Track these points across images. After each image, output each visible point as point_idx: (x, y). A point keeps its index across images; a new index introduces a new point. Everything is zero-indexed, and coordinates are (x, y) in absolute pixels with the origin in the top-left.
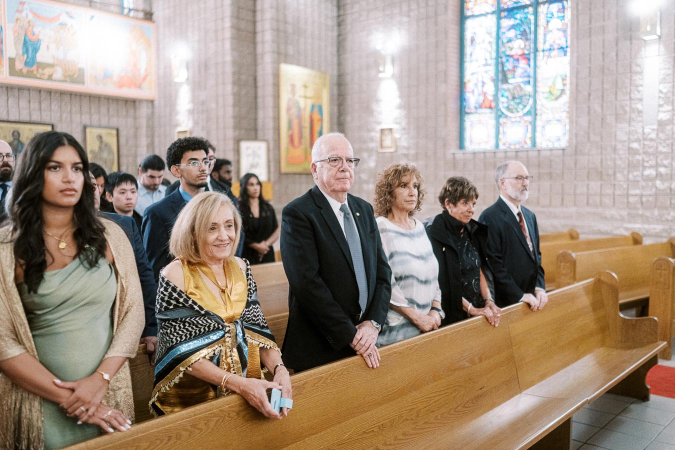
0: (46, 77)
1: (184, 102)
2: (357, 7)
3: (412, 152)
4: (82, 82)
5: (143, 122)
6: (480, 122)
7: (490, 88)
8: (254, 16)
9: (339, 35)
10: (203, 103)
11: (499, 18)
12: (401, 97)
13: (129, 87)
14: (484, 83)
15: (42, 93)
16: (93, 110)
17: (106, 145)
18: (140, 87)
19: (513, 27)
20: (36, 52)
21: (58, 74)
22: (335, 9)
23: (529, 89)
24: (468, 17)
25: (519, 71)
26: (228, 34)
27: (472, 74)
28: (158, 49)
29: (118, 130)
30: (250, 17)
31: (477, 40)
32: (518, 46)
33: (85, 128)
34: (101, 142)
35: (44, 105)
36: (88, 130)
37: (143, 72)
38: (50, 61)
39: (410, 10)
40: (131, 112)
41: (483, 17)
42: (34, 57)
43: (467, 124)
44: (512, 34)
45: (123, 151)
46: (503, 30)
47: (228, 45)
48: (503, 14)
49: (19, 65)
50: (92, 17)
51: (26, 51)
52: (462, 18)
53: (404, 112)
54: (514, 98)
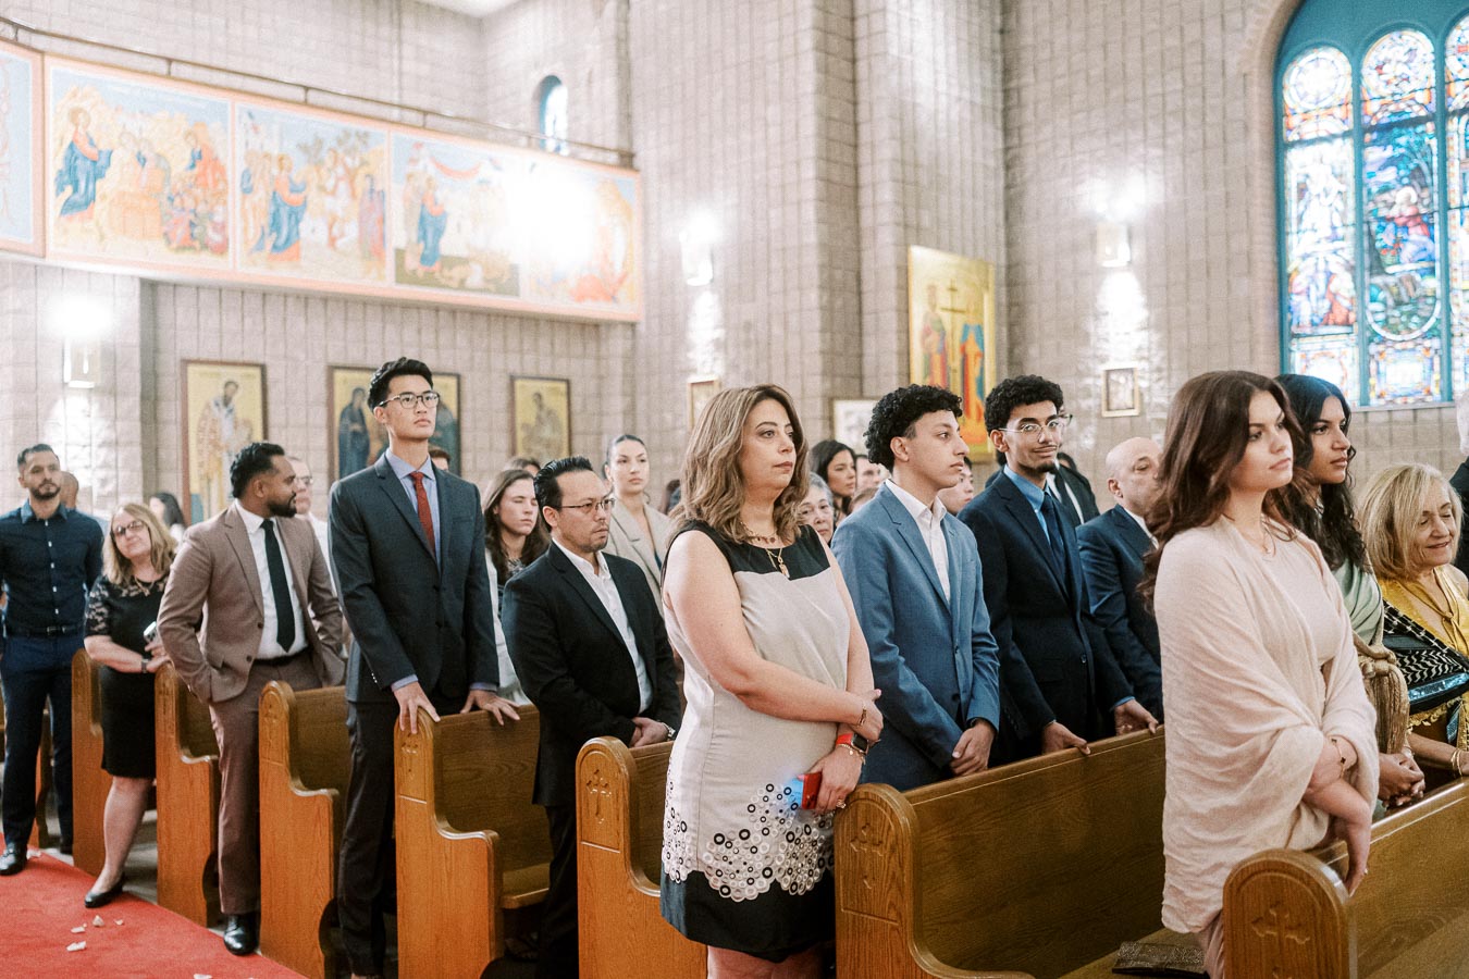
0: (455, 284)
1: (705, 324)
2: (1047, 131)
4: (515, 292)
5: (617, 366)
6: (1324, 352)
7: (1344, 284)
8: (855, 156)
9: (1008, 187)
10: (748, 326)
11: (1360, 147)
12: (1149, 305)
13: (595, 298)
14: (1330, 276)
15: (441, 313)
16: (526, 346)
17: (550, 412)
18: (612, 298)
19: (1391, 162)
20: (439, 237)
21: (476, 278)
22: (1000, 135)
23: (1432, 284)
24: (1293, 144)
25: (1409, 250)
26: (810, 191)
27: (1305, 257)
28: (646, 223)
29: (568, 382)
30: (848, 159)
31: (1313, 189)
32: (1404, 199)
33: (512, 379)
34: (541, 407)
35: (444, 339)
36: (518, 383)
37: (618, 269)
38: (463, 253)
40: (592, 346)
41: (1325, 145)
42: (436, 248)
44: (1389, 175)
45: (578, 426)
46: (1369, 169)
47: (810, 213)
48: (1368, 137)
49: (412, 263)
50: (534, 166)
51: (424, 237)
52: (1278, 147)
53: (1156, 337)
54: (1399, 304)
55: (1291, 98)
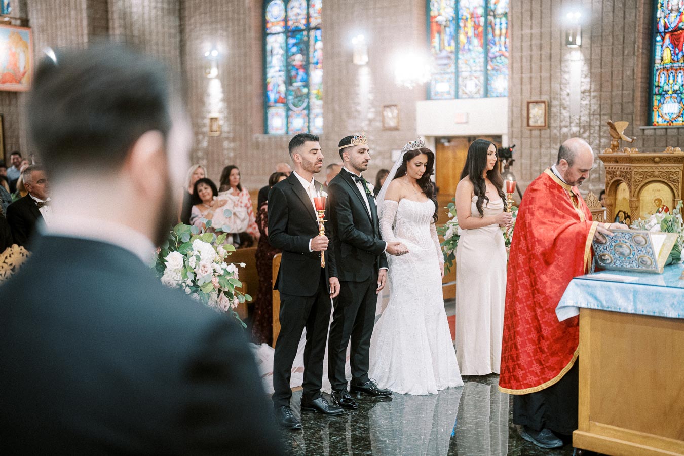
2: (192, 21)
3: (231, 135)
6: (277, 114)
7: (283, 88)
9: (181, 41)
11: (287, 37)
12: (224, 92)
13: (11, 82)
14: (279, 85)
19: (295, 45)
22: (177, 19)
23: (305, 90)
24: (268, 34)
25: (299, 77)
27: (272, 77)
28: (34, 50)
29: (2, 117)
31: (275, 52)
32: (298, 59)
37: (22, 70)
39: (227, 27)
40: (14, 101)
41: (277, 36)
43: (269, 115)
44: (294, 49)
45: (8, 135)
46: (290, 46)
48: (290, 34)
52: (264, 35)
53: (226, 105)
54: (297, 97)
55: (269, 17)
